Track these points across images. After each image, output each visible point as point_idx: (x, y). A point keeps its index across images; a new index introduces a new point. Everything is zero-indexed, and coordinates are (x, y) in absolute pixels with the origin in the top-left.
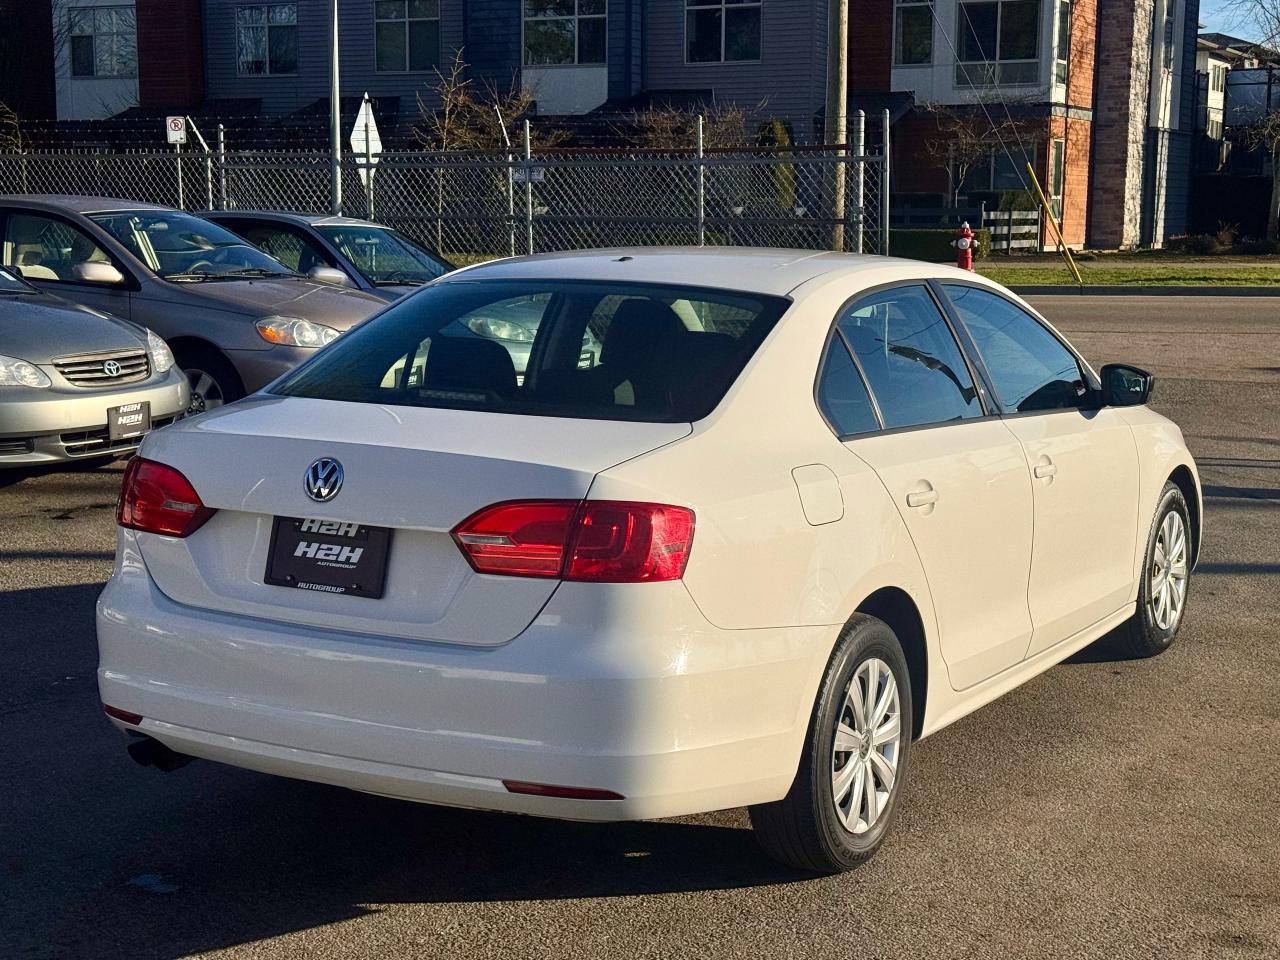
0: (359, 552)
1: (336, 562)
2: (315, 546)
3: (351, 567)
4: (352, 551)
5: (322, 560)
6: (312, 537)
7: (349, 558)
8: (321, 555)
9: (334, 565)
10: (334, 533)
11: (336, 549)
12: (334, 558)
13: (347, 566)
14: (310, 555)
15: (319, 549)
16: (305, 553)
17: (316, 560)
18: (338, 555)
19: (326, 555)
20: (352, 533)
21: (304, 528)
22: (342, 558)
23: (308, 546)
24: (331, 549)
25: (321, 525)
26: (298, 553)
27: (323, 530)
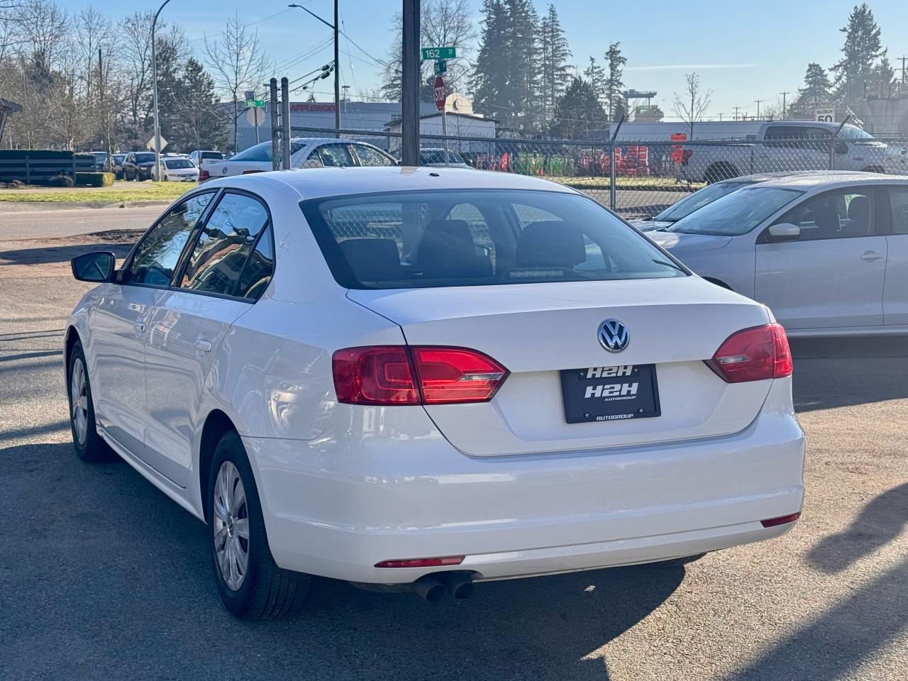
0: (635, 385)
1: (620, 396)
2: (599, 388)
3: (633, 397)
4: (630, 386)
5: (608, 397)
6: (595, 382)
7: (629, 392)
8: (606, 393)
9: (619, 399)
10: (615, 375)
11: (617, 387)
12: (618, 394)
13: (629, 398)
14: (598, 394)
15: (603, 389)
16: (593, 394)
17: (602, 398)
18: (620, 391)
19: (610, 393)
20: (628, 373)
21: (589, 376)
22: (624, 392)
23: (594, 389)
24: (613, 388)
25: (603, 371)
26: (588, 395)
27: (605, 375)
